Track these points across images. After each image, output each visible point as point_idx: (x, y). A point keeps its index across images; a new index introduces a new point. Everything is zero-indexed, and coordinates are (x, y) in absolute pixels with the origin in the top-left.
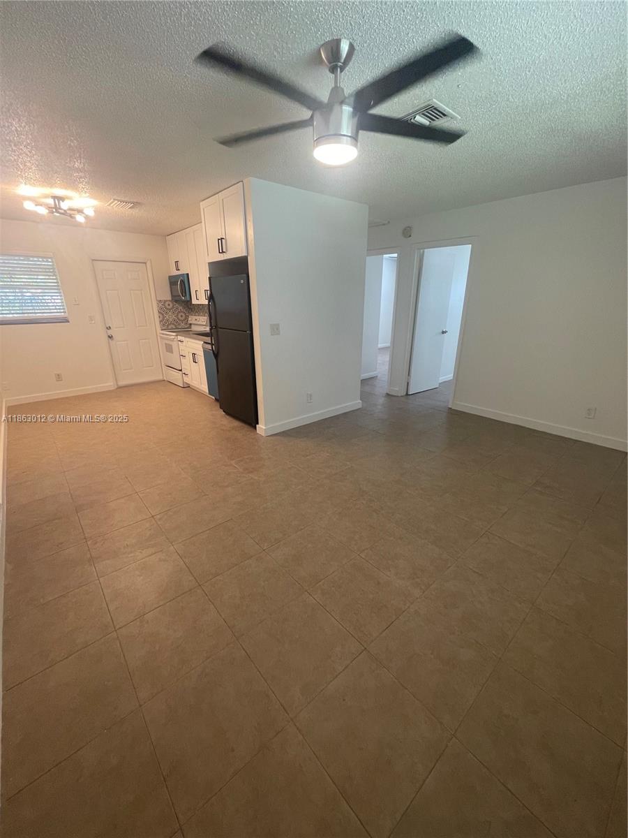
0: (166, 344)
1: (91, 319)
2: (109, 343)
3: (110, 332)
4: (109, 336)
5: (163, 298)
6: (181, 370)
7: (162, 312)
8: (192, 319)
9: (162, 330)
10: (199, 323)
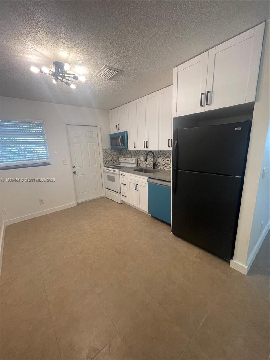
0: (108, 175)
1: (64, 162)
2: (74, 176)
3: (75, 170)
4: (74, 172)
5: (106, 148)
6: (120, 193)
7: (105, 155)
8: (122, 159)
9: (105, 167)
10: (128, 162)
